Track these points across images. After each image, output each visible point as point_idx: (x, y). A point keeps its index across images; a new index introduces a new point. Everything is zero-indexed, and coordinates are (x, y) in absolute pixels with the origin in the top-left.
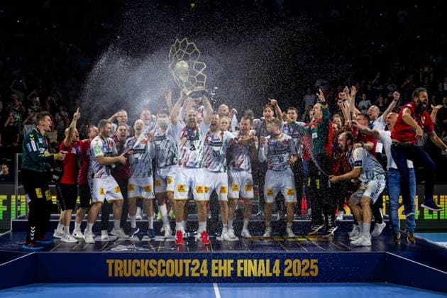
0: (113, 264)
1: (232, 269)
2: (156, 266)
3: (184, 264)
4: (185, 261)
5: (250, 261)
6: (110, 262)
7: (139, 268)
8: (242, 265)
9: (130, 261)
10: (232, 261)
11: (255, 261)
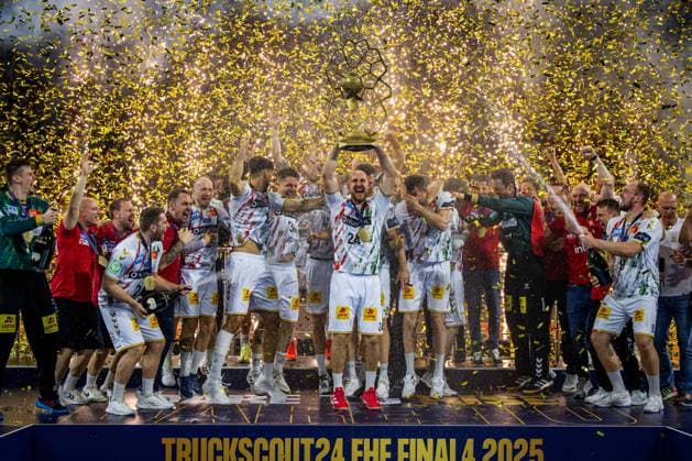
0: (174, 447)
1: (389, 455)
2: (251, 450)
3: (302, 447)
4: (304, 441)
5: (421, 441)
6: (168, 442)
7: (221, 453)
8: (407, 448)
9: (204, 440)
10: (388, 441)
11: (430, 441)
